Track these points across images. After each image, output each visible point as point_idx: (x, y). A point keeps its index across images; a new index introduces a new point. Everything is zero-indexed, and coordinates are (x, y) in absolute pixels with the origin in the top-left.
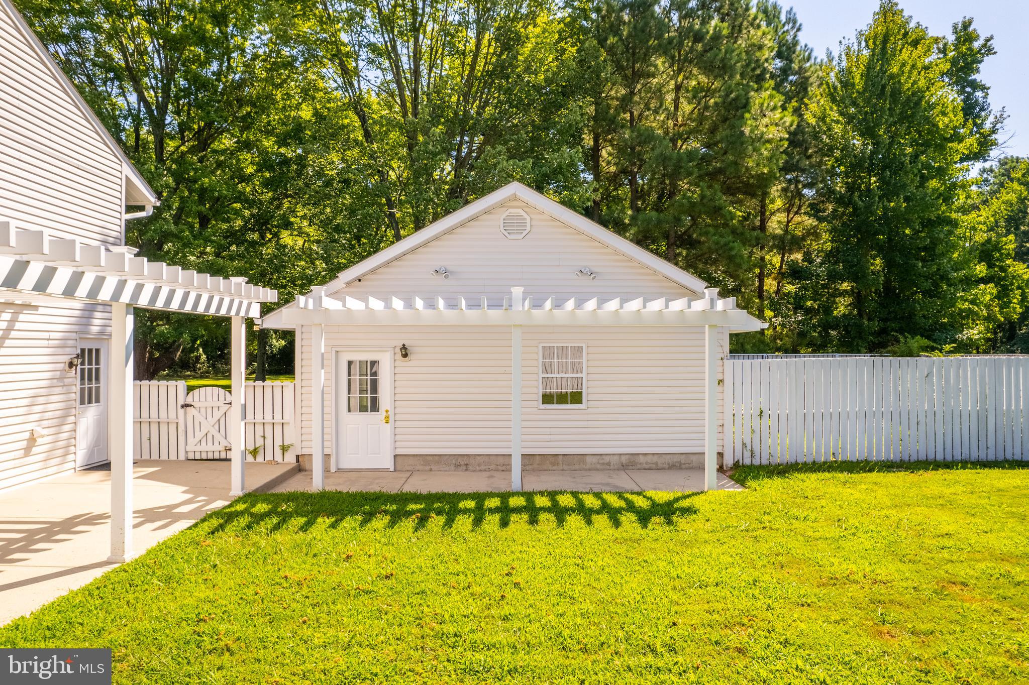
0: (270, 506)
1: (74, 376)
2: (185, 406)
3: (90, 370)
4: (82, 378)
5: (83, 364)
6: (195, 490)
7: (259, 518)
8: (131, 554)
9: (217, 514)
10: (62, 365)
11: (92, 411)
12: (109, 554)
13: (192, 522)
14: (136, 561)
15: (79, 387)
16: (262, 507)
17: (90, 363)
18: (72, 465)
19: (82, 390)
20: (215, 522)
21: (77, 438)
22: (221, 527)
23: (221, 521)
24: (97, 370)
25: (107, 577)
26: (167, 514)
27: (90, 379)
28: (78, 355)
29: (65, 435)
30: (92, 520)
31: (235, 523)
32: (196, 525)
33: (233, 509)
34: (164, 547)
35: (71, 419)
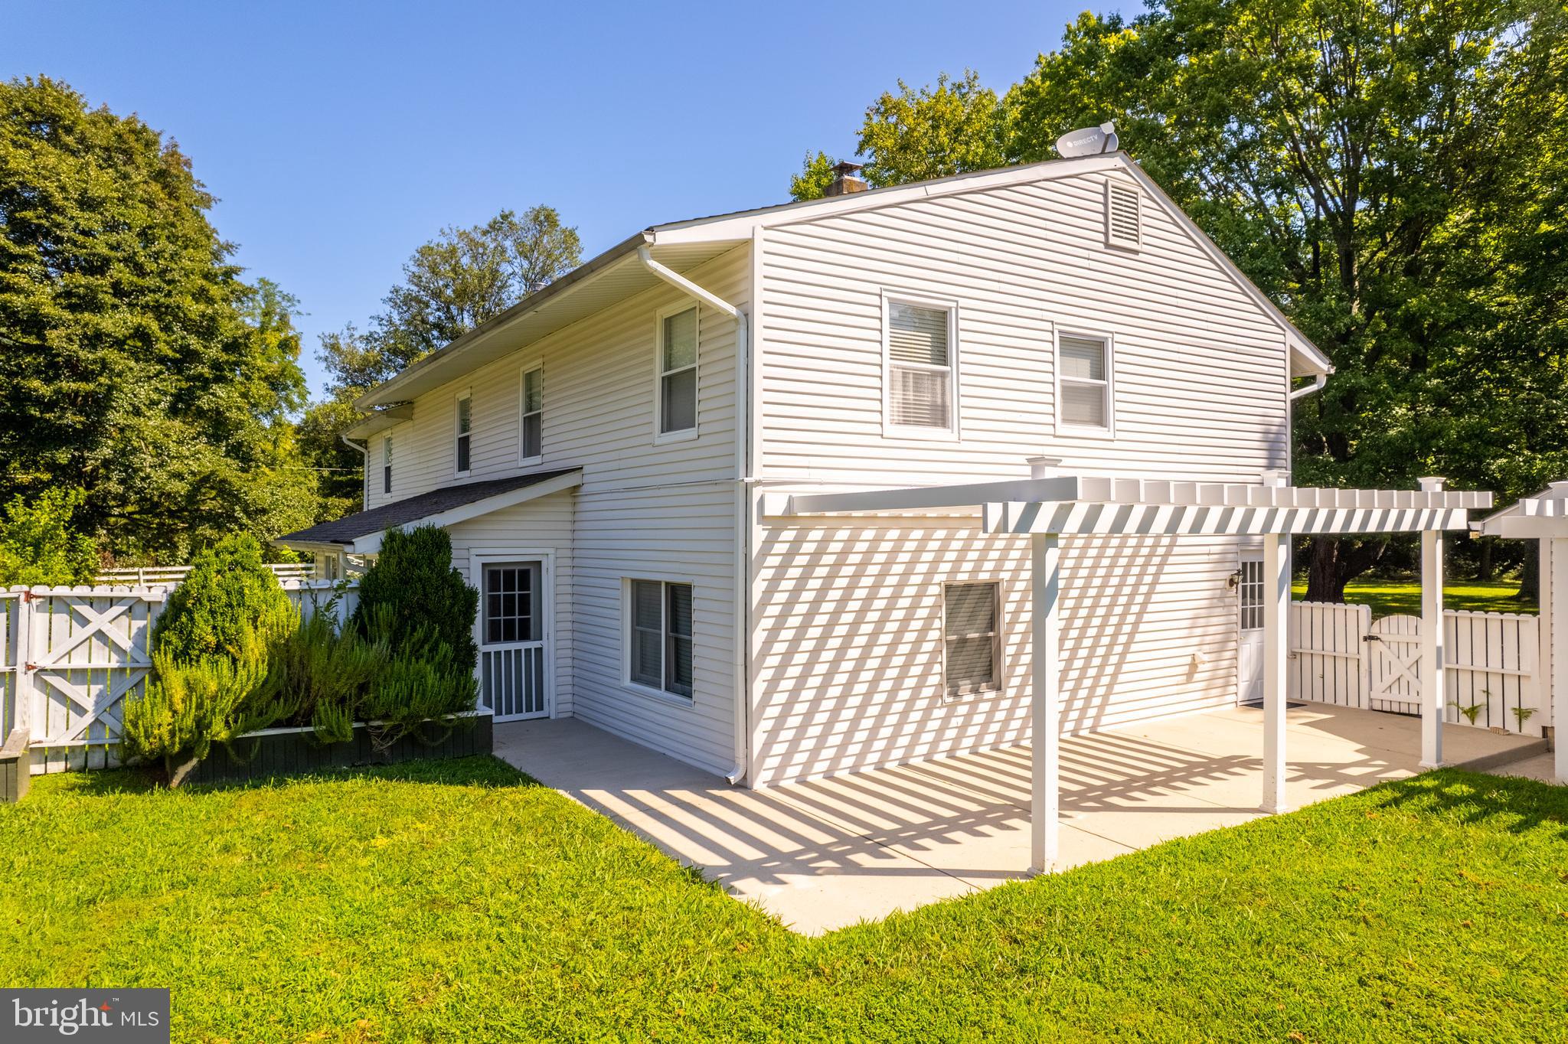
0: (1473, 791)
1: (1235, 596)
2: (1369, 638)
3: (1252, 588)
4: (1244, 596)
5: (1244, 580)
6: (1373, 750)
7: (1451, 802)
8: (1282, 808)
9: (1394, 785)
10: (1223, 582)
11: (1254, 636)
12: (1261, 802)
13: (1360, 788)
14: (1288, 815)
15: (1240, 607)
16: (1460, 789)
17: (1253, 580)
18: (1233, 698)
19: (1244, 611)
20: (1388, 794)
21: (1240, 667)
22: (1396, 802)
23: (1398, 795)
24: (1261, 587)
25: (1257, 823)
26: (1332, 773)
27: (1252, 596)
28: (1239, 571)
29: (1225, 664)
30: (1249, 763)
31: (1415, 801)
32: (1363, 793)
33: (1418, 784)
34: (1320, 809)
35: (1232, 645)
